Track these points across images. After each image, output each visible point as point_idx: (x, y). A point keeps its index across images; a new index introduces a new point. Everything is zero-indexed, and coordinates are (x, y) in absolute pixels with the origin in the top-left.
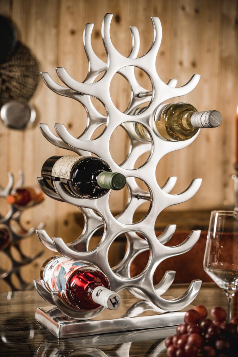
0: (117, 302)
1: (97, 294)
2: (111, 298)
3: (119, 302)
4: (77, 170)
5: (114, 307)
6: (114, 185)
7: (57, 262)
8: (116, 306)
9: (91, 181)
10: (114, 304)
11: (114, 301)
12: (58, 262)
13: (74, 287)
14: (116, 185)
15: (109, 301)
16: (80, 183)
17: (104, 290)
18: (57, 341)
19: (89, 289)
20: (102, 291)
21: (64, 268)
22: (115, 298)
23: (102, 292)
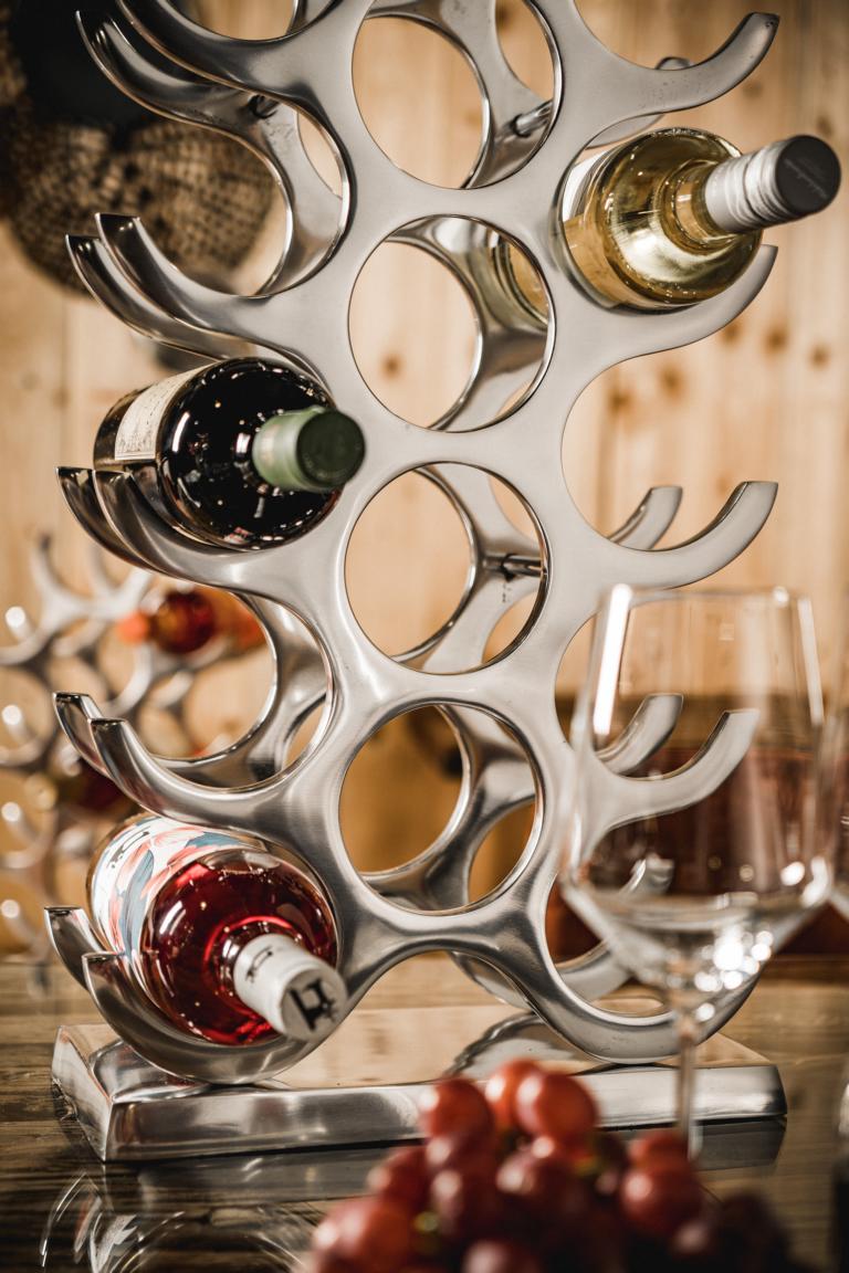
0: (325, 1006)
1: (251, 973)
2: (300, 986)
3: (335, 1006)
4: (186, 416)
5: (312, 1026)
6: (309, 465)
7: (142, 834)
8: (323, 1023)
9: (237, 465)
10: (311, 1016)
11: (311, 1000)
12: (146, 833)
13: (172, 938)
14: (317, 466)
15: (290, 1001)
16: (199, 475)
17: (280, 950)
18: (100, 1173)
19: (228, 943)
20: (270, 954)
21: (153, 857)
22: (316, 986)
23: (271, 958)
